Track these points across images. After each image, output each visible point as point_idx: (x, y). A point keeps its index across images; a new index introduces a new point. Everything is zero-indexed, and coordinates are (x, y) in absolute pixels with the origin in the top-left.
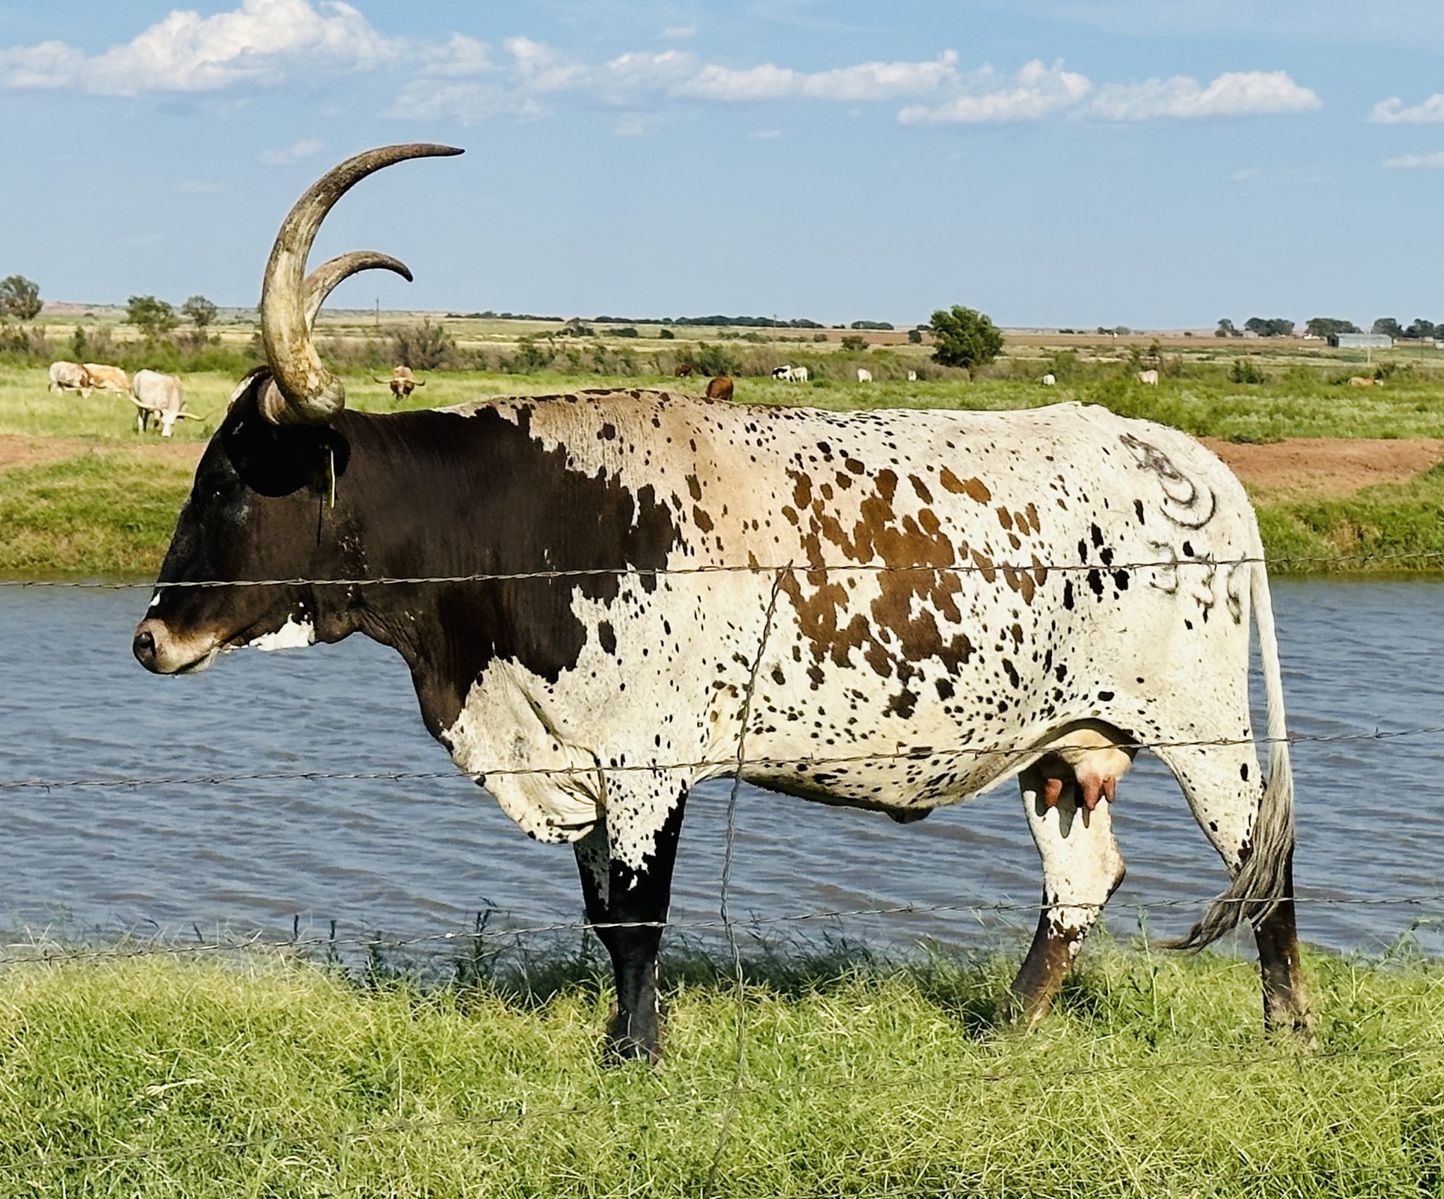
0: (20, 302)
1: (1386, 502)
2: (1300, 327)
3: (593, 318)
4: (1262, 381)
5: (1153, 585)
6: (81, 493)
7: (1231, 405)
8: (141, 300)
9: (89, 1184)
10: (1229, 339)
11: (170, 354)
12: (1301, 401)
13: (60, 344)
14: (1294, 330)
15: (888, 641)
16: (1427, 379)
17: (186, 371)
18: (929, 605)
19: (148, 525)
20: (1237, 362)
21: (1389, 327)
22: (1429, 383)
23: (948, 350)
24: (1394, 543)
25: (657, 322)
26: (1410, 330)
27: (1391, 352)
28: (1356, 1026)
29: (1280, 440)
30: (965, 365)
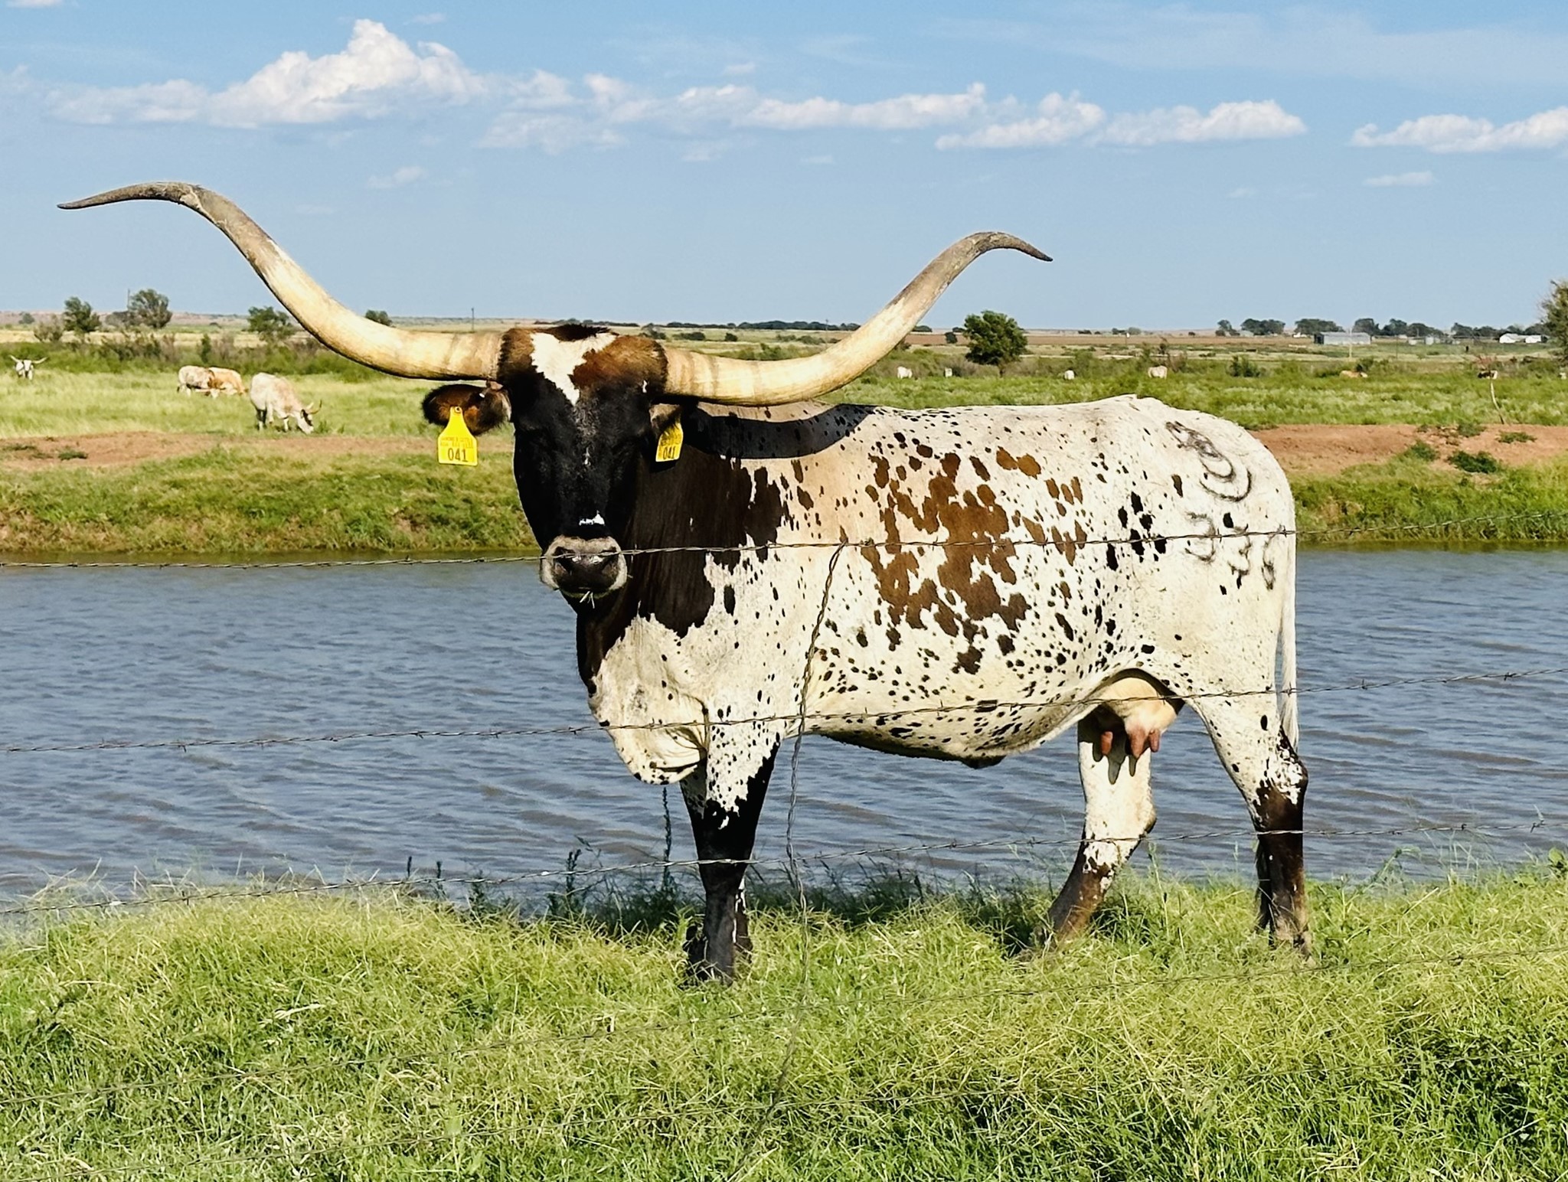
0: (152, 313)
1: (1366, 481)
2: (1290, 327)
3: (665, 324)
4: (1258, 374)
5: (1188, 551)
6: (209, 483)
7: (1229, 396)
8: (261, 311)
9: (224, 1099)
10: (1228, 338)
11: (288, 359)
12: (1291, 392)
13: (188, 350)
14: (1285, 328)
15: (954, 603)
16: (1401, 371)
17: (302, 374)
18: (988, 569)
19: (270, 510)
20: (1236, 358)
21: (1367, 326)
22: (1404, 375)
23: (980, 350)
24: (1374, 517)
25: (722, 327)
26: (1386, 328)
27: (1369, 348)
28: (1346, 942)
29: (1273, 427)
30: (995, 362)
